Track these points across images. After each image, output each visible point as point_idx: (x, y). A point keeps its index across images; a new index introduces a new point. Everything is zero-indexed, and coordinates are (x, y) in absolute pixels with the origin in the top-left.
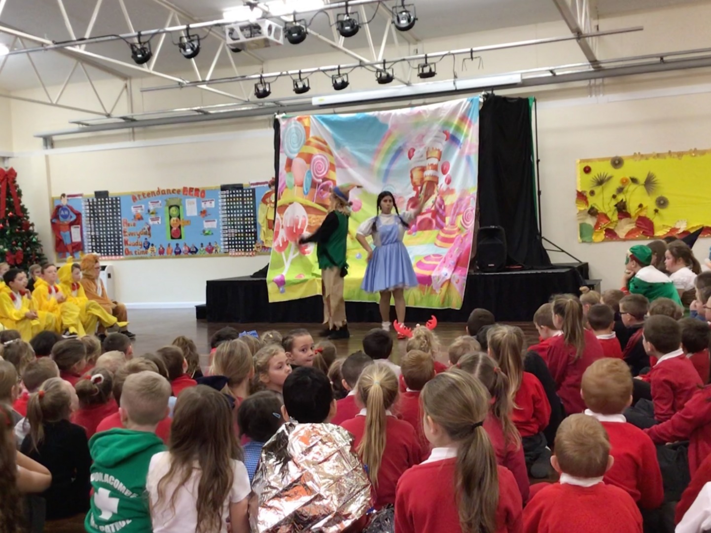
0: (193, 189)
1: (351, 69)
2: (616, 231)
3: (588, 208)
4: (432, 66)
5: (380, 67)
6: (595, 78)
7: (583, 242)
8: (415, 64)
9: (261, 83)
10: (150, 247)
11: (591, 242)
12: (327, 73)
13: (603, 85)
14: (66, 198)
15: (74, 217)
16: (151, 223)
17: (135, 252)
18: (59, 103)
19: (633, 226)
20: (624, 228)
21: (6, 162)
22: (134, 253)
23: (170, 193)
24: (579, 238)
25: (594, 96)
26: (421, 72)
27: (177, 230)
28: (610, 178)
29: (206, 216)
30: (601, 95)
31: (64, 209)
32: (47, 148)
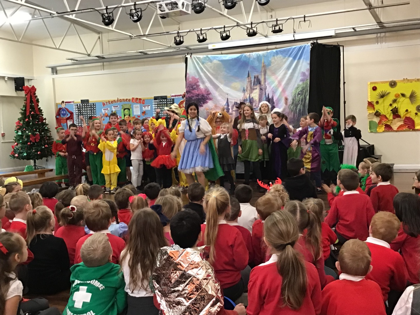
0: (138, 99)
1: (232, 28)
2: (391, 126)
3: (374, 112)
4: (281, 26)
5: (249, 26)
6: (380, 33)
7: (371, 132)
8: (271, 24)
9: (178, 36)
11: (376, 132)
12: (217, 30)
13: (385, 37)
14: (64, 103)
15: (69, 115)
18: (60, 48)
19: (402, 123)
20: (396, 124)
21: (30, 82)
23: (125, 101)
24: (369, 130)
25: (379, 44)
26: (273, 29)
28: (389, 93)
30: (384, 43)
31: (63, 110)
32: (53, 74)
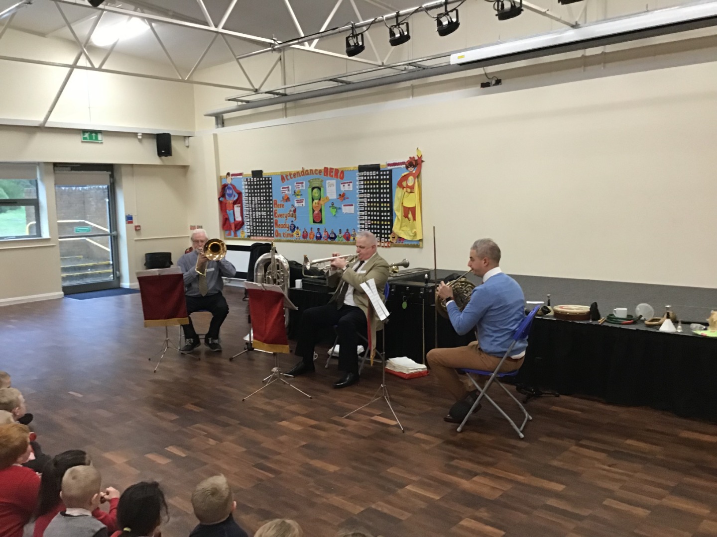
0: (333, 169)
9: (353, 35)
10: (296, 230)
12: (431, 12)
14: (230, 177)
15: (237, 196)
16: (296, 205)
17: (284, 234)
18: (190, 79)
21: (187, 141)
22: (282, 235)
23: (313, 174)
27: (318, 214)
29: (344, 199)
32: (218, 127)
